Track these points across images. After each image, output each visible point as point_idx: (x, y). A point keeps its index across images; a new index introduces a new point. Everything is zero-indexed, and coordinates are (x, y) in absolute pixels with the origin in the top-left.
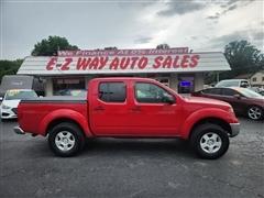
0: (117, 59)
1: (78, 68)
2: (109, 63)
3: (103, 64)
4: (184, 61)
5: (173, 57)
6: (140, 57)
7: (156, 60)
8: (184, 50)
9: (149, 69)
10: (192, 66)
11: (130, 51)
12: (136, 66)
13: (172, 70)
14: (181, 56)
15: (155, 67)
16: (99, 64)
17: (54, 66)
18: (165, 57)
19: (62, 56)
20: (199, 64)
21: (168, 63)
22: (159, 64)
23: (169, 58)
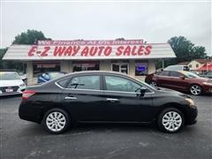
0: (87, 48)
1: (55, 55)
2: (81, 51)
3: (76, 52)
4: (140, 50)
5: (132, 47)
6: (106, 47)
7: (118, 49)
8: (140, 42)
9: (113, 56)
10: (146, 54)
11: (97, 41)
12: (103, 54)
13: (131, 57)
14: (138, 47)
15: (117, 54)
16: (73, 52)
17: (35, 53)
18: (125, 47)
19: (42, 44)
20: (152, 53)
21: (127, 51)
22: (121, 52)
23: (129, 48)
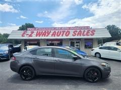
0: (55, 32)
1: (37, 36)
2: (51, 33)
3: (49, 34)
4: (88, 32)
5: (82, 31)
6: (66, 31)
7: (74, 32)
8: (88, 28)
9: (71, 36)
10: (91, 35)
11: (61, 28)
12: (64, 35)
13: (82, 37)
14: (86, 31)
15: (73, 35)
16: (47, 34)
17: (25, 35)
18: (78, 31)
19: (29, 30)
20: (95, 34)
21: (80, 34)
22: (76, 34)
23: (80, 31)
